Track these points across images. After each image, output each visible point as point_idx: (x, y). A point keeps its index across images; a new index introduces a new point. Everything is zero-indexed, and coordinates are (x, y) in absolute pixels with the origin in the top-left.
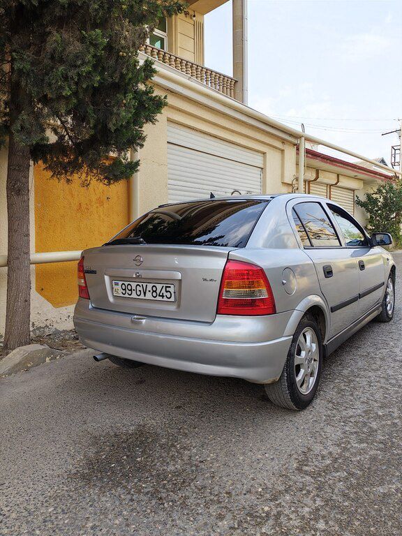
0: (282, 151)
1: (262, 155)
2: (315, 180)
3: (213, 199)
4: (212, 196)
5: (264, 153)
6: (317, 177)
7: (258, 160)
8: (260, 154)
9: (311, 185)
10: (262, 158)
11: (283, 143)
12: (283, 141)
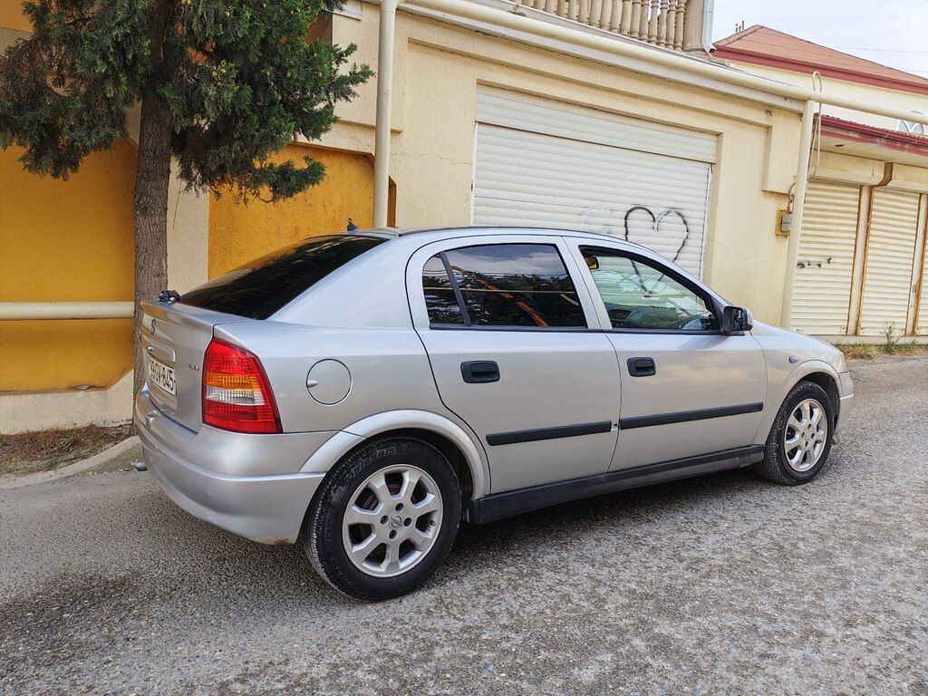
0: (768, 128)
1: (714, 138)
2: (883, 183)
3: (351, 233)
4: (351, 227)
5: (718, 135)
6: (888, 178)
7: (704, 148)
8: (707, 137)
9: (875, 194)
10: (714, 144)
11: (769, 112)
12: (769, 110)
